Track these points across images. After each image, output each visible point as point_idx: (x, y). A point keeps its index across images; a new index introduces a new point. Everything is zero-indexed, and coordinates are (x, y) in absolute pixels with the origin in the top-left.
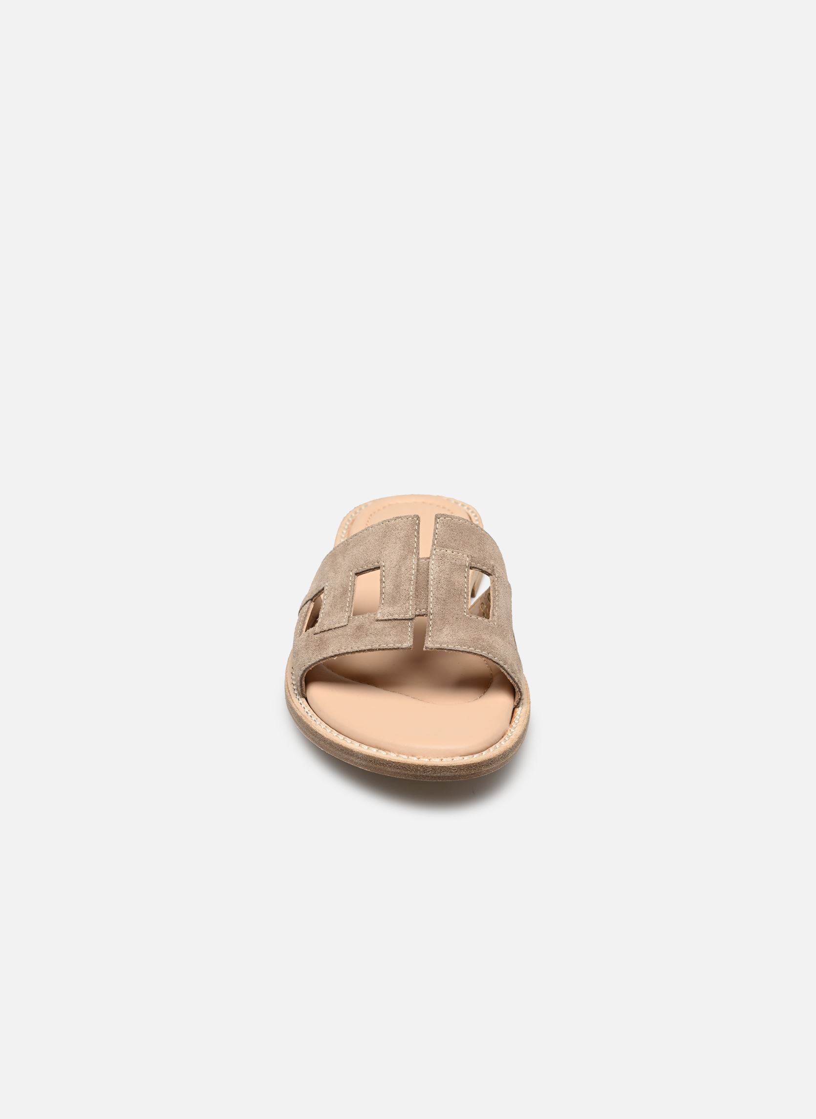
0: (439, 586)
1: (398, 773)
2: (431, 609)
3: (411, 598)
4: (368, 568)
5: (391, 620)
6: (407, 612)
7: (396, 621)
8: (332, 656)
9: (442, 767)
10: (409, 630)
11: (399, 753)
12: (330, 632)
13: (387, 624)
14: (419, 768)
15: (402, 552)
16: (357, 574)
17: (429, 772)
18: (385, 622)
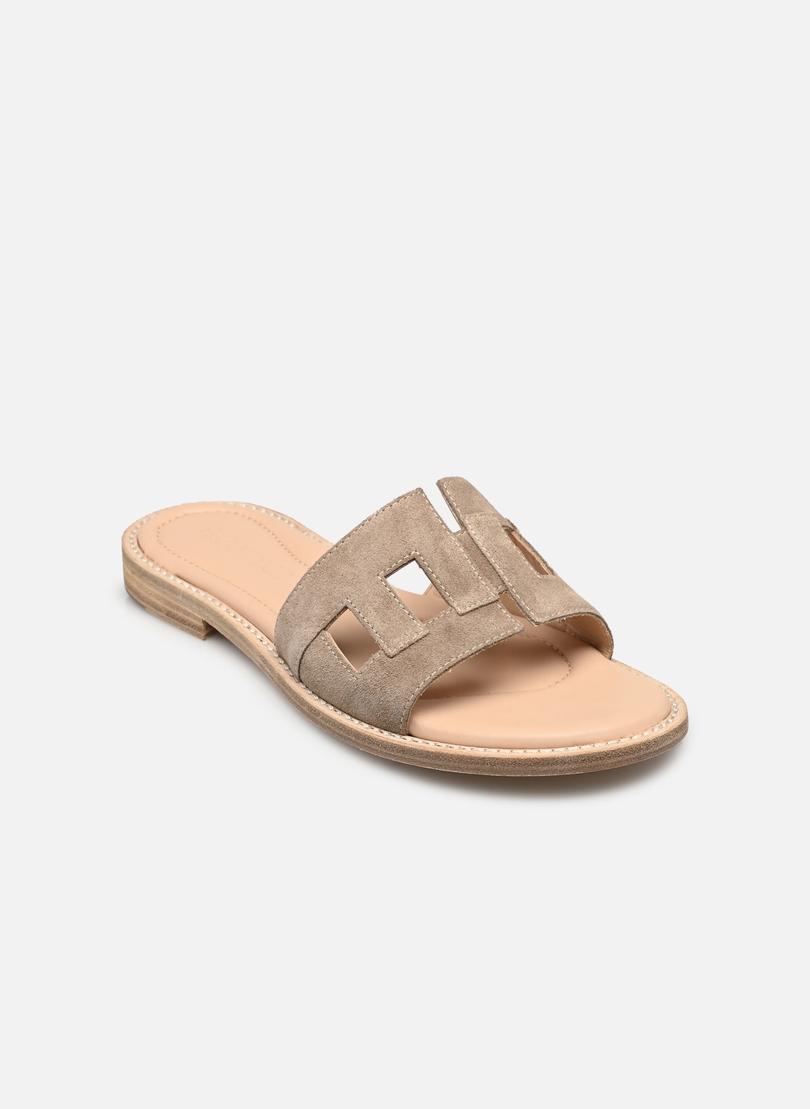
0: (498, 554)
1: (620, 761)
2: (509, 582)
3: (480, 578)
4: (399, 565)
5: (477, 609)
6: (488, 595)
7: (483, 608)
8: (446, 670)
9: (663, 736)
10: (504, 612)
11: (606, 741)
12: (413, 647)
13: (477, 614)
14: (642, 747)
15: (432, 533)
16: (387, 576)
17: (652, 747)
18: (473, 613)
